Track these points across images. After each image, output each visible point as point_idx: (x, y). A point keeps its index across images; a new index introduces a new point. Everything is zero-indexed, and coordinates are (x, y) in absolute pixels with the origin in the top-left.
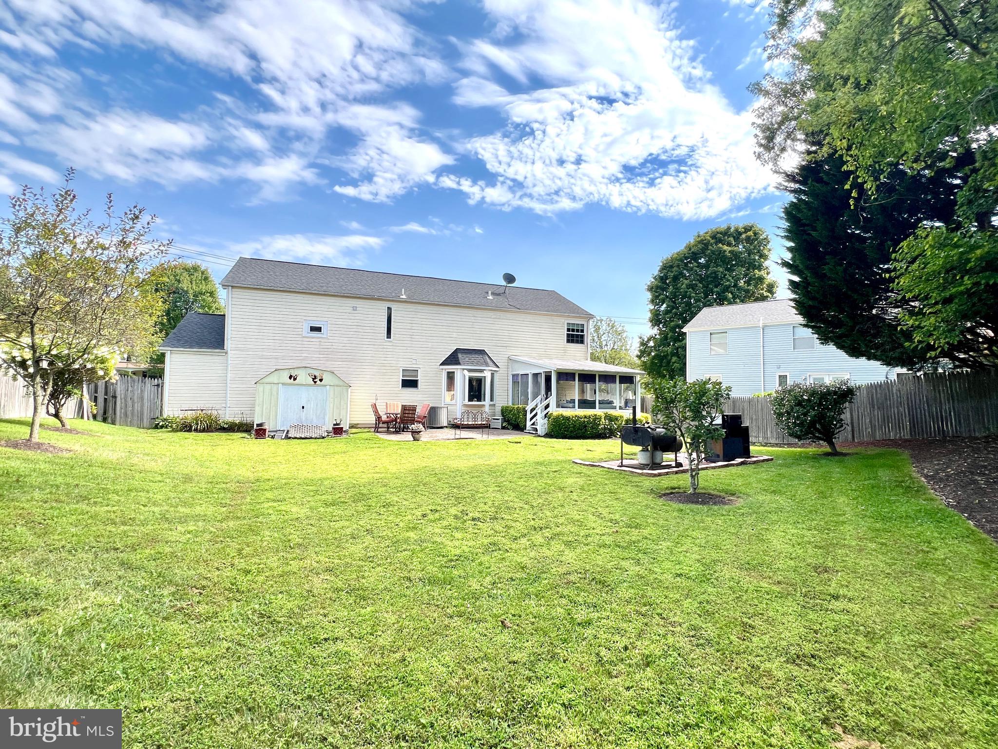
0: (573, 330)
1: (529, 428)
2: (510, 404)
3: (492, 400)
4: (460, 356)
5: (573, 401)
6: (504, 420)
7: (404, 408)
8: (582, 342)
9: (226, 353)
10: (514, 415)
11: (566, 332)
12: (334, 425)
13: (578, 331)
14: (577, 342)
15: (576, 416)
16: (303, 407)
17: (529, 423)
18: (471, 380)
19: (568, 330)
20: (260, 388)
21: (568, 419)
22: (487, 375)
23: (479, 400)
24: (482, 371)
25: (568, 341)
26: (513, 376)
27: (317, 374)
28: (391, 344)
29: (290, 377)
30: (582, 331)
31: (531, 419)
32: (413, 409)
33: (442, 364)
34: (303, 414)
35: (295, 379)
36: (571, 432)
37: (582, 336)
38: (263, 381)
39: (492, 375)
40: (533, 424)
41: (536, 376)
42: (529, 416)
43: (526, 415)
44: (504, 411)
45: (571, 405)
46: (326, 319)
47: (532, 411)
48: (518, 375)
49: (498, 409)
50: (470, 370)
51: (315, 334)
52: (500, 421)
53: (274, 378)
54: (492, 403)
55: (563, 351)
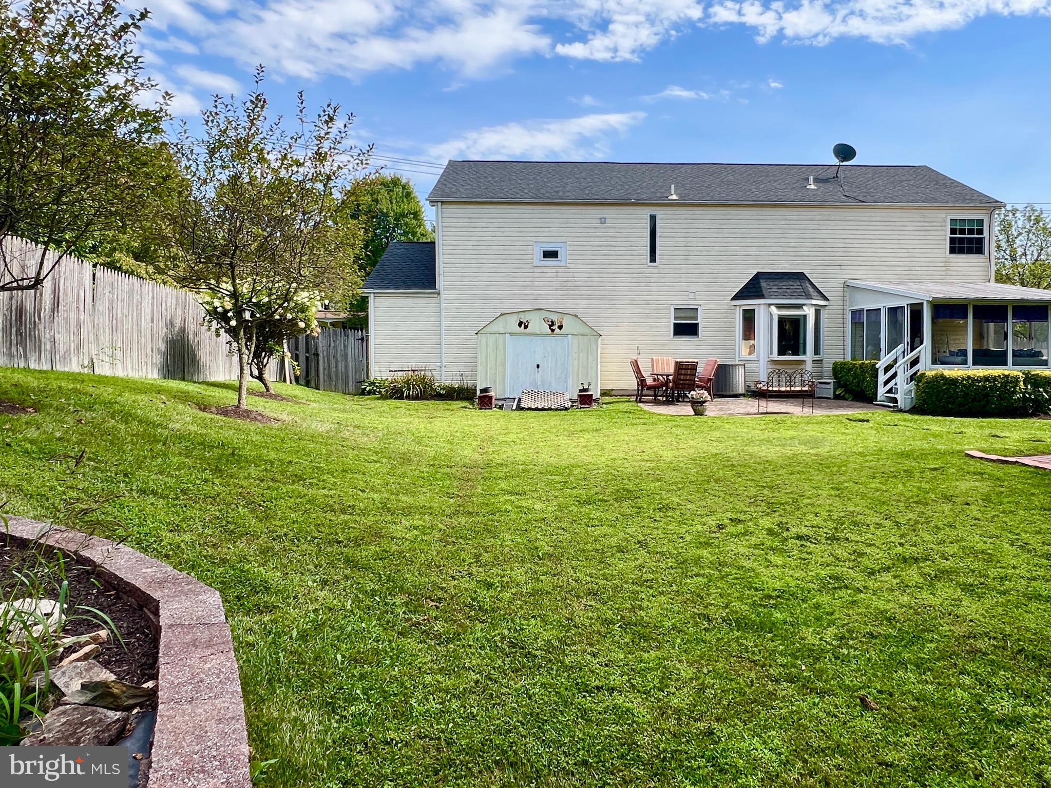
0: (962, 231)
1: (883, 398)
2: (849, 358)
3: (817, 352)
4: (763, 284)
5: (964, 353)
6: (838, 385)
7: (679, 366)
8: (979, 251)
9: (439, 294)
10: (856, 376)
11: (949, 235)
12: (581, 391)
13: (971, 231)
14: (970, 251)
15: (969, 377)
16: (538, 366)
17: (882, 391)
18: (782, 321)
19: (953, 231)
20: (483, 339)
21: (953, 382)
22: (810, 312)
23: (796, 353)
24: (799, 307)
25: (952, 251)
26: (854, 313)
27: (554, 317)
28: (656, 271)
29: (520, 324)
30: (980, 232)
31: (886, 383)
32: (693, 367)
33: (736, 298)
34: (538, 376)
35: (526, 327)
36: (960, 405)
37: (980, 241)
38: (488, 329)
39: (818, 313)
40: (890, 391)
41: (894, 312)
42: (882, 378)
43: (877, 377)
44: (839, 370)
45: (960, 359)
46: (563, 239)
47: (887, 370)
48: (862, 310)
49: (828, 367)
50: (780, 307)
51: (550, 262)
52: (831, 386)
53: (498, 326)
54: (817, 357)
55: (944, 269)
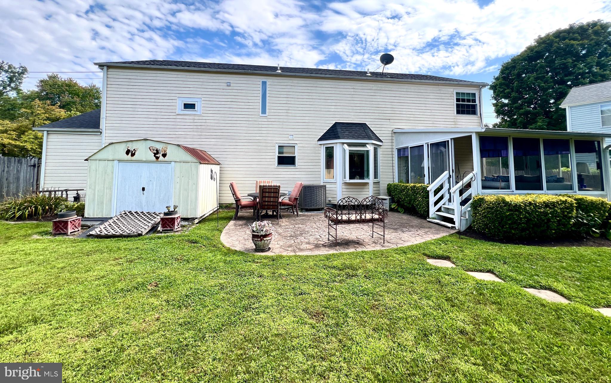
0: (463, 100)
1: (433, 216)
2: (396, 181)
3: (376, 176)
4: (339, 130)
5: (506, 179)
6: (392, 201)
8: (474, 113)
9: (101, 133)
11: (455, 102)
12: (165, 214)
13: (469, 101)
14: (468, 113)
16: (143, 189)
17: (432, 210)
18: (352, 156)
19: (458, 100)
22: (370, 148)
23: (362, 177)
24: (364, 145)
25: (458, 112)
26: (399, 150)
30: (474, 101)
31: (436, 203)
32: (275, 190)
33: (320, 139)
34: (144, 197)
37: (474, 107)
39: (375, 150)
40: (439, 210)
42: (432, 199)
43: (428, 197)
44: (391, 190)
45: (503, 184)
46: (200, 96)
47: (436, 192)
48: (407, 148)
49: (383, 186)
50: (349, 145)
51: (189, 112)
52: (388, 201)
54: (376, 180)
55: (453, 123)
